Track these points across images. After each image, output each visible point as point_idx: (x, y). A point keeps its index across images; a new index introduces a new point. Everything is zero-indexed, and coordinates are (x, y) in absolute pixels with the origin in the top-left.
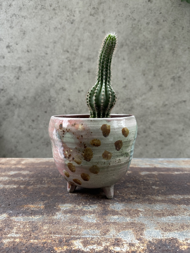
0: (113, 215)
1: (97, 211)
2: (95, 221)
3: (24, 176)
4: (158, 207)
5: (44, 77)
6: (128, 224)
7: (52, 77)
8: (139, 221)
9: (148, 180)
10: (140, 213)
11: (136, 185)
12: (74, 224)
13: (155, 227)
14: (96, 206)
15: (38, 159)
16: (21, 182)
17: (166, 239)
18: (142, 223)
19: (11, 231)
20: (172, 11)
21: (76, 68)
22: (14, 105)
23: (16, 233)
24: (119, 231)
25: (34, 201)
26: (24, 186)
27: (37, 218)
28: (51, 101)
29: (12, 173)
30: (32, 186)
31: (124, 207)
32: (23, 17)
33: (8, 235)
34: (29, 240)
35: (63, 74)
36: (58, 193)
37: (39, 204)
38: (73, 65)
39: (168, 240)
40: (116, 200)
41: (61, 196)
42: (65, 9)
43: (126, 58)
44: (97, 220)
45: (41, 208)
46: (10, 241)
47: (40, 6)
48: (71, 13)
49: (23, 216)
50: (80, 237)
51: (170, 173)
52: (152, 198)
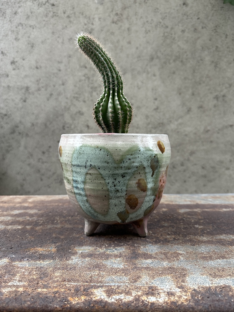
0: (146, 259)
1: (124, 254)
2: (122, 267)
3: (31, 216)
4: (203, 249)
5: (57, 99)
6: (165, 269)
7: (67, 98)
8: (180, 266)
9: (189, 218)
10: (180, 257)
11: (174, 224)
12: (94, 269)
13: (200, 273)
14: (123, 248)
15: (49, 196)
16: (27, 222)
17: (216, 287)
18: (184, 267)
19: (13, 279)
20: (212, 16)
21: (96, 88)
22: (20, 133)
23: (19, 281)
24: (153, 278)
25: (42, 243)
26: (31, 226)
27: (47, 263)
28: (65, 128)
29: (17, 212)
30: (41, 226)
31: (159, 250)
32: (30, 26)
33: (9, 283)
34: (36, 289)
35: (80, 94)
36: (74, 234)
37: (49, 247)
38: (93, 83)
39: (218, 287)
40: (148, 241)
41: (78, 238)
42: (81, 16)
43: (157, 73)
44: (124, 265)
45: (52, 251)
46: (11, 290)
47: (52, 13)
48: (89, 21)
49: (28, 261)
50: (103, 285)
51: (217, 210)
52: (195, 239)
